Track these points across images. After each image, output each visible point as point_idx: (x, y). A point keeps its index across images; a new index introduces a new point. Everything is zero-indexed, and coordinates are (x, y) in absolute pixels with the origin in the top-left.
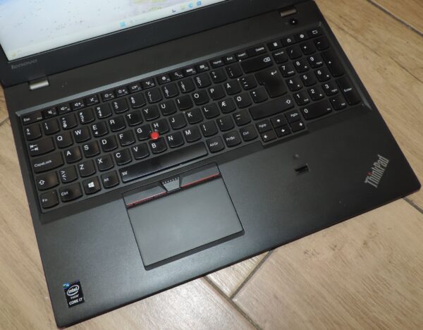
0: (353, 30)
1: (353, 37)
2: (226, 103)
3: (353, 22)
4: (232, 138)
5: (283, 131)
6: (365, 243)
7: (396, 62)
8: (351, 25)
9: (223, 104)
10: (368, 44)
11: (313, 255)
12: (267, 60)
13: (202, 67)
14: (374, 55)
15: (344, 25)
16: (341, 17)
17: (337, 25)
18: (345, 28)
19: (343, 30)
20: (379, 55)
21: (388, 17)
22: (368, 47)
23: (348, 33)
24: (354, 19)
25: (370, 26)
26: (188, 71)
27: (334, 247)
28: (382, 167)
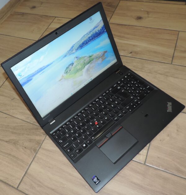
0: (140, 69)
1: (141, 71)
2: (113, 105)
4: (120, 115)
5: (135, 106)
6: (177, 130)
7: (158, 73)
10: (146, 71)
11: (163, 140)
12: (119, 88)
13: (100, 97)
14: (150, 74)
16: (134, 67)
18: (137, 69)
20: (152, 73)
24: (139, 66)
25: (144, 66)
26: (96, 100)
27: (168, 135)
28: (170, 105)
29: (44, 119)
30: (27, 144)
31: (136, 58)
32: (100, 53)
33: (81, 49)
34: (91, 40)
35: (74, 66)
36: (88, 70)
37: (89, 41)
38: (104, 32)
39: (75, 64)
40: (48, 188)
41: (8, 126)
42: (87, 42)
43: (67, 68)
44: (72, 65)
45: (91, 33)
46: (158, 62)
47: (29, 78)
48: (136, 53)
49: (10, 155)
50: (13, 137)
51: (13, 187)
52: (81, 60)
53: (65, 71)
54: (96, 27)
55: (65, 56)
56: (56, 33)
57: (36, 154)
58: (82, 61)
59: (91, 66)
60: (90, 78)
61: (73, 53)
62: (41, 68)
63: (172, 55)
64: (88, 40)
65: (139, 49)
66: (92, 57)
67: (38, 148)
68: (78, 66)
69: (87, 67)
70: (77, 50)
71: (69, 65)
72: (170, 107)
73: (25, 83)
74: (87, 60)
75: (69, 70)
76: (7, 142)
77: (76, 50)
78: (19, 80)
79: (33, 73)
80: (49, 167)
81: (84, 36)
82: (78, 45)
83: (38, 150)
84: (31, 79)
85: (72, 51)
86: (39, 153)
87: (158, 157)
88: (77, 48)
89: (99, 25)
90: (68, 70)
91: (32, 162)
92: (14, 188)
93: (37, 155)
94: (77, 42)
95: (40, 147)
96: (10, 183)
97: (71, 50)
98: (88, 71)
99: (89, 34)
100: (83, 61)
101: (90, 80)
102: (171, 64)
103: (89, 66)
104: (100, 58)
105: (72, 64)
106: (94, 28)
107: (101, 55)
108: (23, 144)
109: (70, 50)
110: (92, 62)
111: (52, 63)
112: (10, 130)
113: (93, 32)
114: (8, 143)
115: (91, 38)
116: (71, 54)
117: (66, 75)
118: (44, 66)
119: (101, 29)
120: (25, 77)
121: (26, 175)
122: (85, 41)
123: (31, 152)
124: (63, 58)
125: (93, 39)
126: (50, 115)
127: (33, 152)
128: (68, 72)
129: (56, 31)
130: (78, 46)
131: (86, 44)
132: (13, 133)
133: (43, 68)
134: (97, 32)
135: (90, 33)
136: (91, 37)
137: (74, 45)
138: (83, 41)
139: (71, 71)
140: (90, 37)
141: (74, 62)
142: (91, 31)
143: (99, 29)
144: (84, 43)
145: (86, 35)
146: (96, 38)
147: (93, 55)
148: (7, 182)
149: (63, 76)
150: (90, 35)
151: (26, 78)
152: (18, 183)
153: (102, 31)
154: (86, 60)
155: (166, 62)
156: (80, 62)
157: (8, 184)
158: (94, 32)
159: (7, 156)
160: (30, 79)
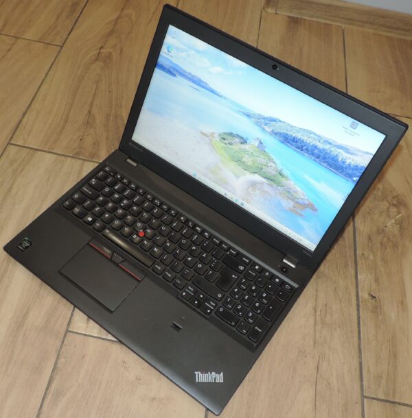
0: (321, 319)
1: (315, 321)
2: (191, 260)
3: (328, 316)
4: (169, 275)
5: (196, 302)
7: (319, 362)
8: (325, 316)
9: (189, 259)
10: (318, 335)
11: (125, 367)
12: (242, 268)
13: (206, 234)
14: (312, 343)
15: (321, 311)
16: (326, 306)
17: (316, 306)
18: (318, 313)
19: (315, 311)
20: (314, 347)
21: (356, 339)
22: (315, 336)
23: (315, 316)
24: (332, 316)
25: (335, 329)
26: (197, 228)
27: (138, 379)
28: (215, 379)
29: (130, 144)
30: (89, 141)
31: (358, 310)
32: (303, 195)
33: (283, 142)
34: (312, 154)
35: (243, 146)
36: (253, 184)
37: (307, 149)
38: (350, 176)
39: (246, 147)
40: (13, 184)
41: (121, 107)
42: (302, 147)
43: (231, 134)
44: (242, 141)
45: (327, 147)
46: (361, 363)
47: (175, 69)
48: (377, 309)
49: (66, 122)
50: (99, 119)
51: (12, 138)
52: (262, 157)
53: (225, 133)
54: (346, 150)
55: (248, 116)
56: (274, 67)
57: (71, 157)
58: (262, 159)
59: (266, 188)
60: (243, 200)
61: (264, 129)
62: (200, 80)
63: (397, 400)
64: (310, 148)
65: (393, 315)
66: (283, 180)
67: (83, 158)
68: (246, 156)
69: (257, 178)
70: (275, 134)
71: (238, 136)
72: (210, 377)
73: (163, 68)
74: (271, 171)
75: (229, 141)
76: (89, 112)
77: (273, 131)
78: (161, 53)
79: (184, 71)
80: (48, 179)
81: (311, 133)
82: (285, 131)
83: (79, 159)
84: (174, 75)
85: (266, 124)
86: (74, 160)
87: (84, 356)
88: (278, 130)
89: (356, 155)
90: (229, 139)
91: (55, 154)
92: (10, 140)
93: (69, 159)
94: (289, 125)
95: (85, 160)
96: (17, 133)
97: (266, 122)
98: (252, 186)
99: (322, 141)
100: (264, 161)
101: (239, 203)
102: (364, 397)
103: (262, 183)
104: (293, 200)
105: (244, 141)
106: (341, 147)
107: (300, 201)
108: (87, 135)
109: (264, 118)
110: (275, 185)
111: (221, 96)
112: (113, 112)
113: (333, 149)
114: (87, 115)
115: (316, 151)
116: (260, 126)
117: (218, 139)
118: (206, 84)
119: (350, 165)
120: (172, 62)
121: (32, 151)
122: (303, 141)
123: (75, 149)
124: (244, 113)
125: (318, 157)
126: (142, 151)
127: (75, 152)
128: (225, 141)
129: (277, 64)
130: (282, 131)
131: (298, 148)
132: (108, 116)
133: (203, 85)
134: (340, 160)
135: (325, 142)
136: (320, 150)
137: (280, 121)
138: (299, 136)
139: (230, 146)
140: (316, 147)
141: (248, 142)
142: (330, 144)
143: (348, 161)
144: (296, 142)
145: (315, 134)
146: (325, 165)
147: (287, 178)
148: (19, 129)
149: (213, 134)
150: (320, 146)
151: (171, 65)
152: (18, 144)
153: (350, 172)
154: (269, 170)
155: (365, 383)
156: (258, 157)
157: (16, 130)
158: (335, 151)
159: (64, 118)
160: (174, 72)
